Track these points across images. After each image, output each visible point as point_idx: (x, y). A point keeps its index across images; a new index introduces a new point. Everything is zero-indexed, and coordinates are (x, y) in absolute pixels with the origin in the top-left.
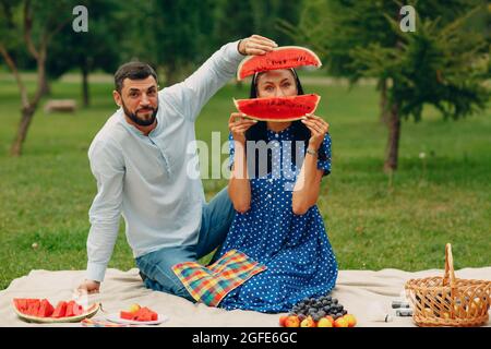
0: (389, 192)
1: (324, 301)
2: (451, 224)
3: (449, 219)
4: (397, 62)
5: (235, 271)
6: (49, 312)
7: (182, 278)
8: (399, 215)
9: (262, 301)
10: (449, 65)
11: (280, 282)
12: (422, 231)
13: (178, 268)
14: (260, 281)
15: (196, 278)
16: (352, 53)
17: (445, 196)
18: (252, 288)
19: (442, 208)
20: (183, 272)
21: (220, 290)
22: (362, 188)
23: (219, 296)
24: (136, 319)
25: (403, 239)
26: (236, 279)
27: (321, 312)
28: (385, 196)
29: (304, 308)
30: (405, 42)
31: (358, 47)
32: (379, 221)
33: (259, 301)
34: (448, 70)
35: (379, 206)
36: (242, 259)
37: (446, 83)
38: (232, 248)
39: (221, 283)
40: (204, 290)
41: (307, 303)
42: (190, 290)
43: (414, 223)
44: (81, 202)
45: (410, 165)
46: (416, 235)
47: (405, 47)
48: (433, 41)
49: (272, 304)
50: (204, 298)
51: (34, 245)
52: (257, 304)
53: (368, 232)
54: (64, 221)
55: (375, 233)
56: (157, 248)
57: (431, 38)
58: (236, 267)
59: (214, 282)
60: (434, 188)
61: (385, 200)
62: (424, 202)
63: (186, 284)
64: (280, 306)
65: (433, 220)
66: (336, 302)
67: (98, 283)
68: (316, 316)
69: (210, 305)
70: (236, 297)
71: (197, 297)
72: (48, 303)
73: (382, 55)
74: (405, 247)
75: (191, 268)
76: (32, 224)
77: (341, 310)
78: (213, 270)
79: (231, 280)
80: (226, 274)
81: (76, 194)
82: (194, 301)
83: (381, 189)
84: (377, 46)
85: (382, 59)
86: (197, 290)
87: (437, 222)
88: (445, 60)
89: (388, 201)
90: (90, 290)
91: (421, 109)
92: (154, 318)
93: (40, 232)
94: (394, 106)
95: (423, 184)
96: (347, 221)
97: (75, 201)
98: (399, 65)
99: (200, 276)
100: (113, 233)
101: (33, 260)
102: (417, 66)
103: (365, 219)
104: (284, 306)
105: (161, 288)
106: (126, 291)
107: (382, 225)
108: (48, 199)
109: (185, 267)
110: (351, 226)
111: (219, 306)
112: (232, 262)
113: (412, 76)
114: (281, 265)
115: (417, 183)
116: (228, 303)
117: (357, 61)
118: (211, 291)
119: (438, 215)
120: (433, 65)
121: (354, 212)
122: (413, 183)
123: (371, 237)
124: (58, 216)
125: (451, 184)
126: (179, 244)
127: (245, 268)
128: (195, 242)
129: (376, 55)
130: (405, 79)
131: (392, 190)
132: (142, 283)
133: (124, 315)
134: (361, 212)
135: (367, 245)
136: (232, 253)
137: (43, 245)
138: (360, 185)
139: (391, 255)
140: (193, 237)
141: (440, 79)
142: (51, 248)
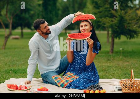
0: (112, 59)
1: (96, 86)
2: (130, 68)
3: (129, 66)
4: (114, 23)
5: (70, 78)
6: (17, 88)
7: (55, 80)
8: (115, 65)
9: (78, 86)
10: (128, 24)
11: (83, 81)
12: (122, 69)
13: (53, 77)
14: (77, 81)
15: (59, 80)
16: (101, 20)
17: (128, 60)
18: (75, 82)
19: (127, 63)
20: (55, 78)
21: (66, 83)
22: (104, 58)
23: (66, 85)
24: (42, 90)
25: (116, 71)
26: (71, 80)
27: (96, 89)
28: (110, 60)
29: (90, 88)
30: (116, 17)
31: (103, 18)
32: (109, 67)
33: (77, 86)
34: (129, 25)
35: (109, 63)
36: (72, 75)
37: (128, 29)
38: (69, 72)
39: (66, 81)
40: (61, 83)
41: (91, 86)
42: (57, 83)
43: (119, 67)
44: (23, 61)
45: (117, 52)
46: (120, 70)
47: (116, 18)
48: (124, 17)
49: (81, 87)
50: (61, 85)
51: (11, 72)
52: (77, 87)
53: (106, 69)
54: (19, 66)
55: (108, 70)
56: (47, 72)
57: (123, 16)
58: (70, 77)
59: (64, 81)
60: (124, 58)
61: (110, 61)
62: (122, 62)
63: (56, 81)
64: (83, 88)
65: (125, 67)
66: (100, 86)
67: (30, 81)
68: (94, 90)
69: (63, 87)
70: (70, 85)
71: (59, 85)
72: (17, 86)
73: (109, 21)
74: (117, 73)
75: (57, 77)
76: (10, 67)
77: (101, 88)
78: (64, 77)
79: (69, 80)
80: (68, 78)
81: (22, 59)
82: (58, 86)
83: (109, 58)
84: (108, 18)
85: (109, 22)
86: (59, 83)
87: (126, 67)
88: (127, 22)
89: (111, 62)
90: (28, 83)
91: (120, 36)
92: (47, 90)
93: (12, 69)
94: (113, 35)
95: (121, 57)
96: (100, 67)
97: (22, 61)
98: (114, 24)
99: (60, 79)
100: (35, 67)
101: (10, 76)
102: (120, 24)
103: (105, 66)
104: (84, 88)
105: (48, 83)
106: (38, 84)
107: (110, 68)
108: (14, 60)
109: (56, 77)
110: (101, 68)
111: (66, 88)
112: (69, 75)
113: (118, 27)
114: (83, 76)
115: (119, 57)
116: (68, 87)
117: (103, 22)
118: (63, 83)
119: (126, 65)
120: (124, 24)
121: (102, 64)
122: (118, 57)
123: (107, 71)
124: (17, 65)
125: (129, 57)
126: (53, 70)
127: (73, 77)
128: (58, 70)
129: (108, 20)
130: (116, 27)
131: (113, 58)
132: (42, 82)
133: (39, 90)
134: (104, 64)
135: (106, 73)
136: (69, 73)
137: (13, 72)
138: (103, 57)
139: (113, 75)
140: (57, 68)
141: (126, 28)
142: (15, 73)
